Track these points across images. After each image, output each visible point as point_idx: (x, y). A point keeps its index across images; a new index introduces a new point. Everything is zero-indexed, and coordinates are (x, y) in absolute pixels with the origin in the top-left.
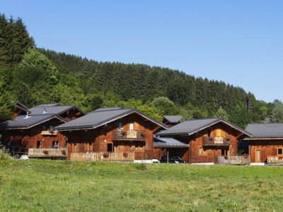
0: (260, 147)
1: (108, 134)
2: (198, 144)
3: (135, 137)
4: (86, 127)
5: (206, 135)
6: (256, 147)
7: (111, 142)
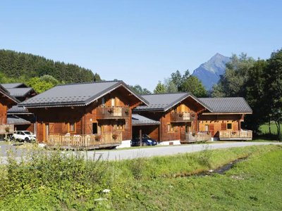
0: (209, 122)
1: (93, 112)
2: (167, 121)
3: (120, 114)
4: (74, 103)
5: (173, 111)
6: (204, 122)
7: (96, 122)
